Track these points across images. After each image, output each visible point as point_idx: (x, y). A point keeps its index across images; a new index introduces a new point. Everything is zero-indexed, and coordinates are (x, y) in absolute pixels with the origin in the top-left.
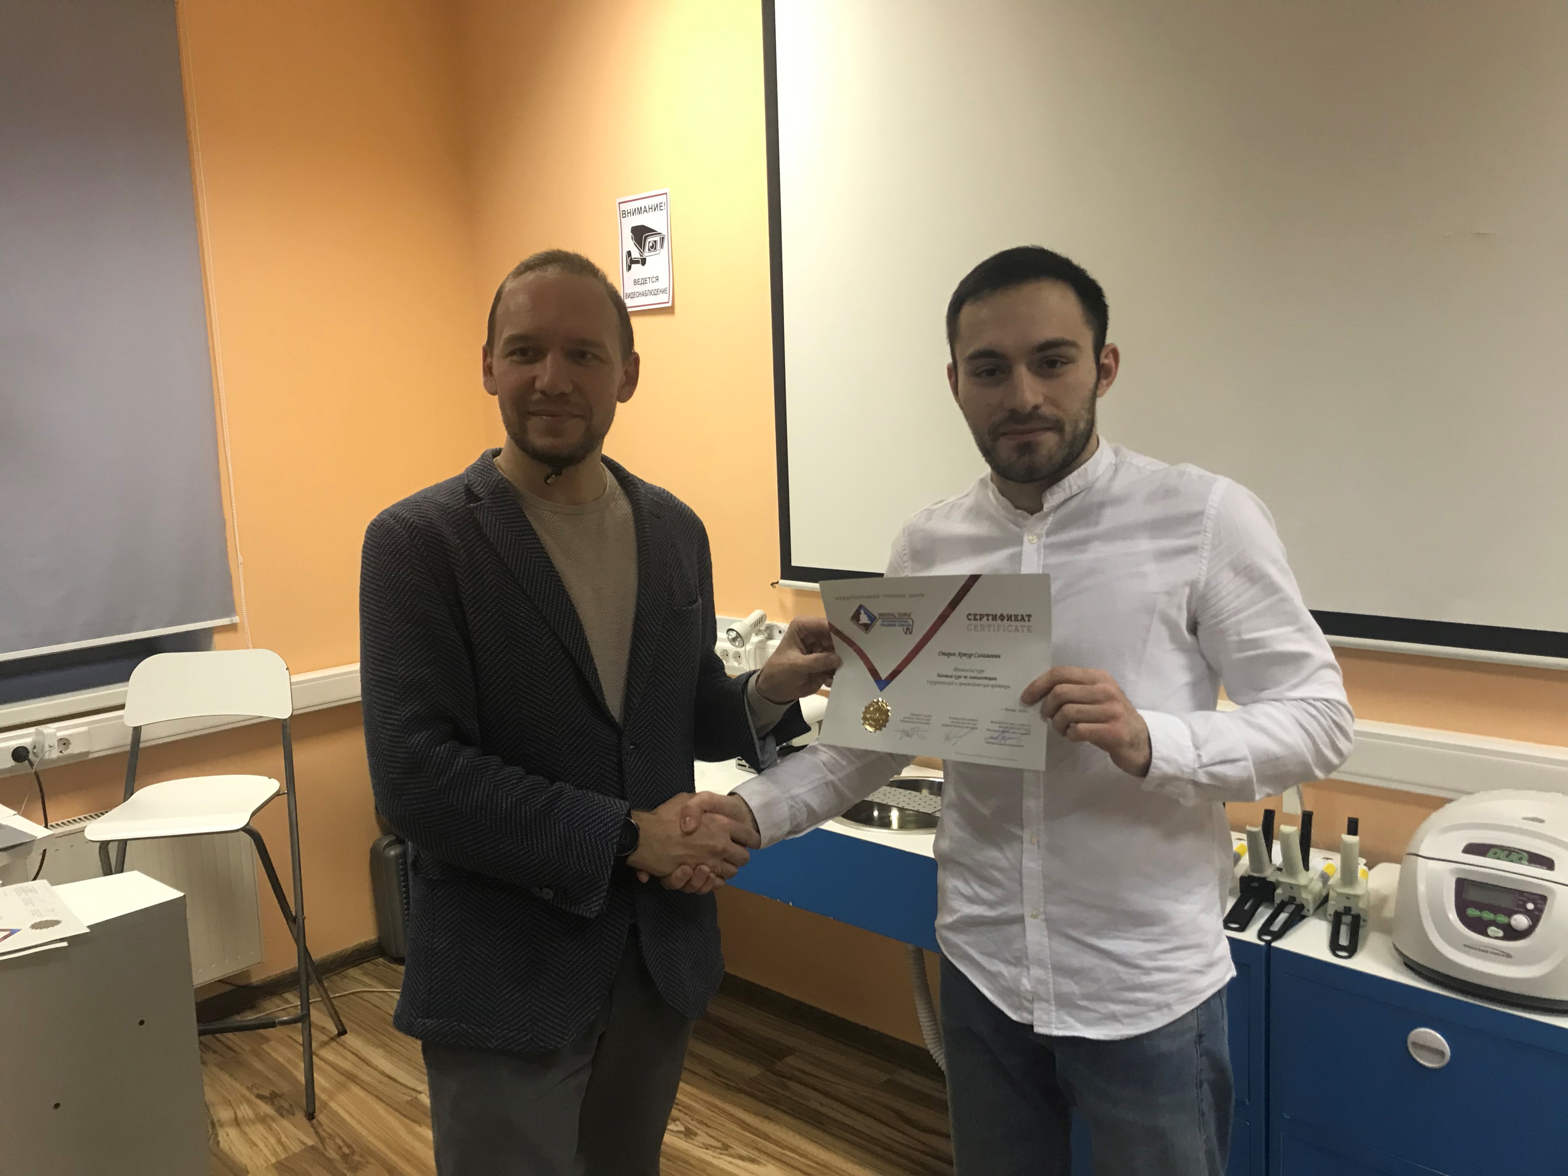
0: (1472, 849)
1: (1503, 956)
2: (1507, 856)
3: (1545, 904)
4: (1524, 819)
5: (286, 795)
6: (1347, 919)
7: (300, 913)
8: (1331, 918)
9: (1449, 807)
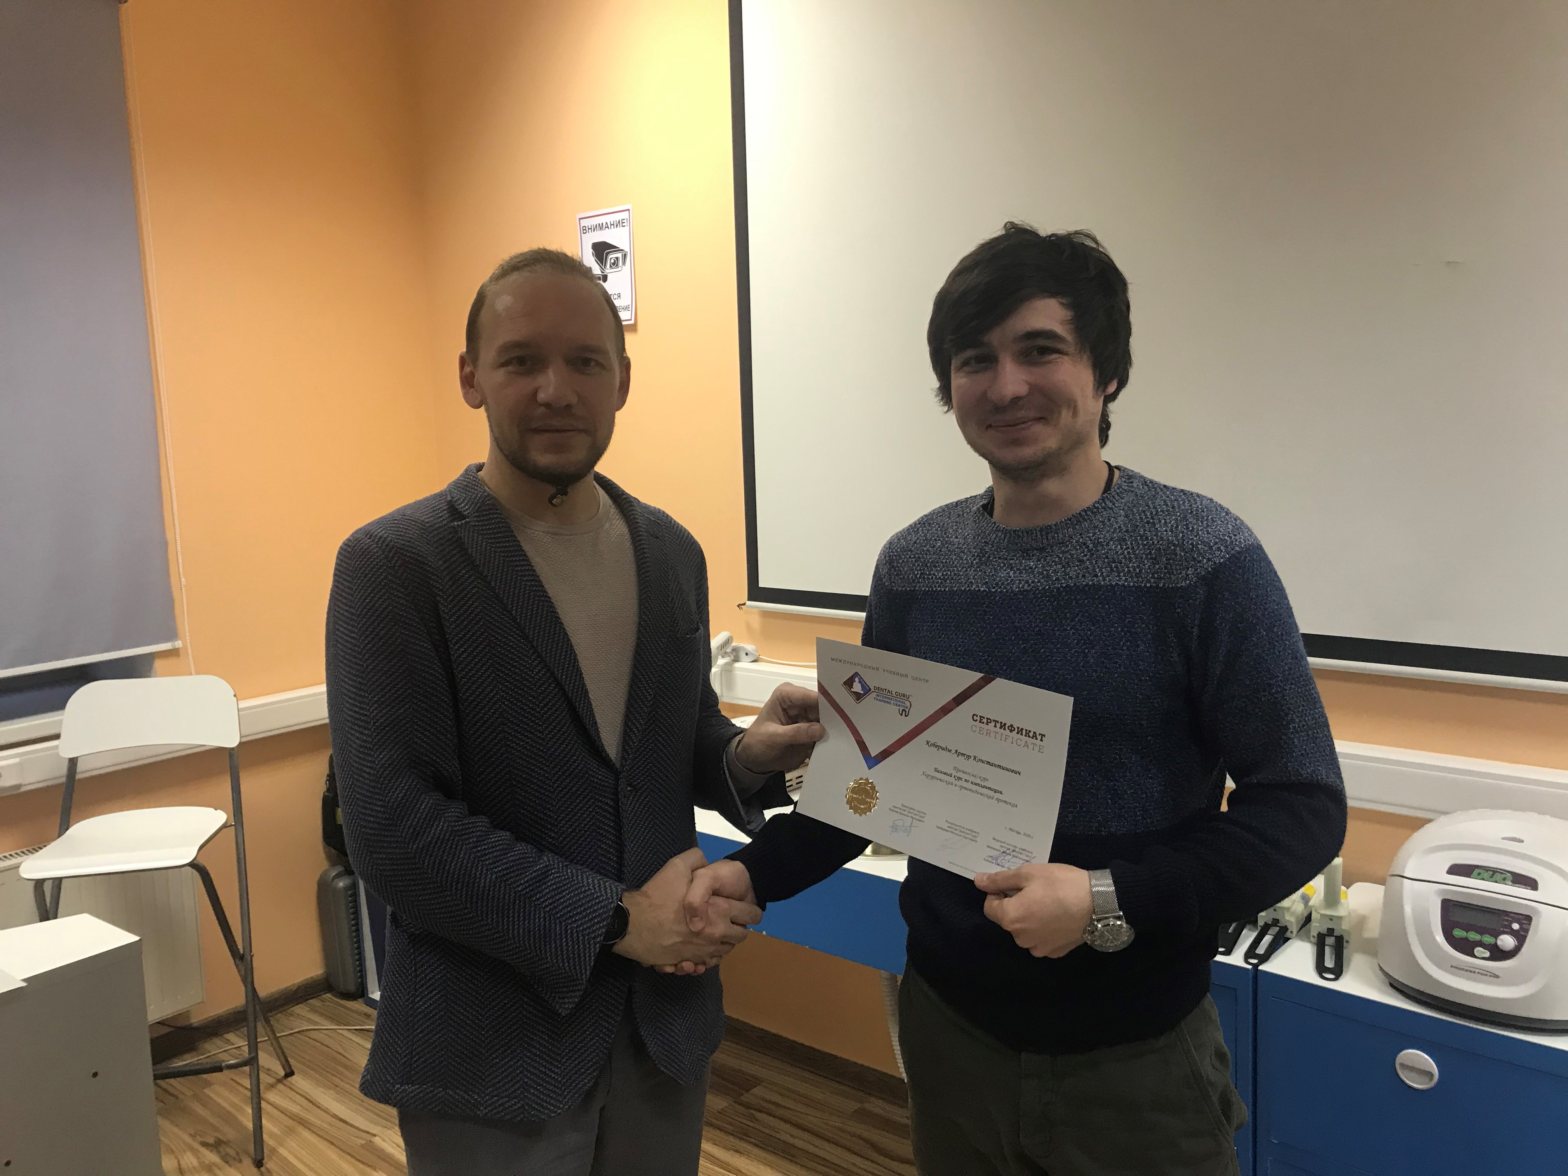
0: (1456, 870)
1: (1490, 976)
2: (1492, 877)
3: (1530, 924)
4: (1503, 839)
5: (233, 827)
6: (1330, 940)
7: (248, 950)
8: (1314, 940)
9: (1428, 826)
